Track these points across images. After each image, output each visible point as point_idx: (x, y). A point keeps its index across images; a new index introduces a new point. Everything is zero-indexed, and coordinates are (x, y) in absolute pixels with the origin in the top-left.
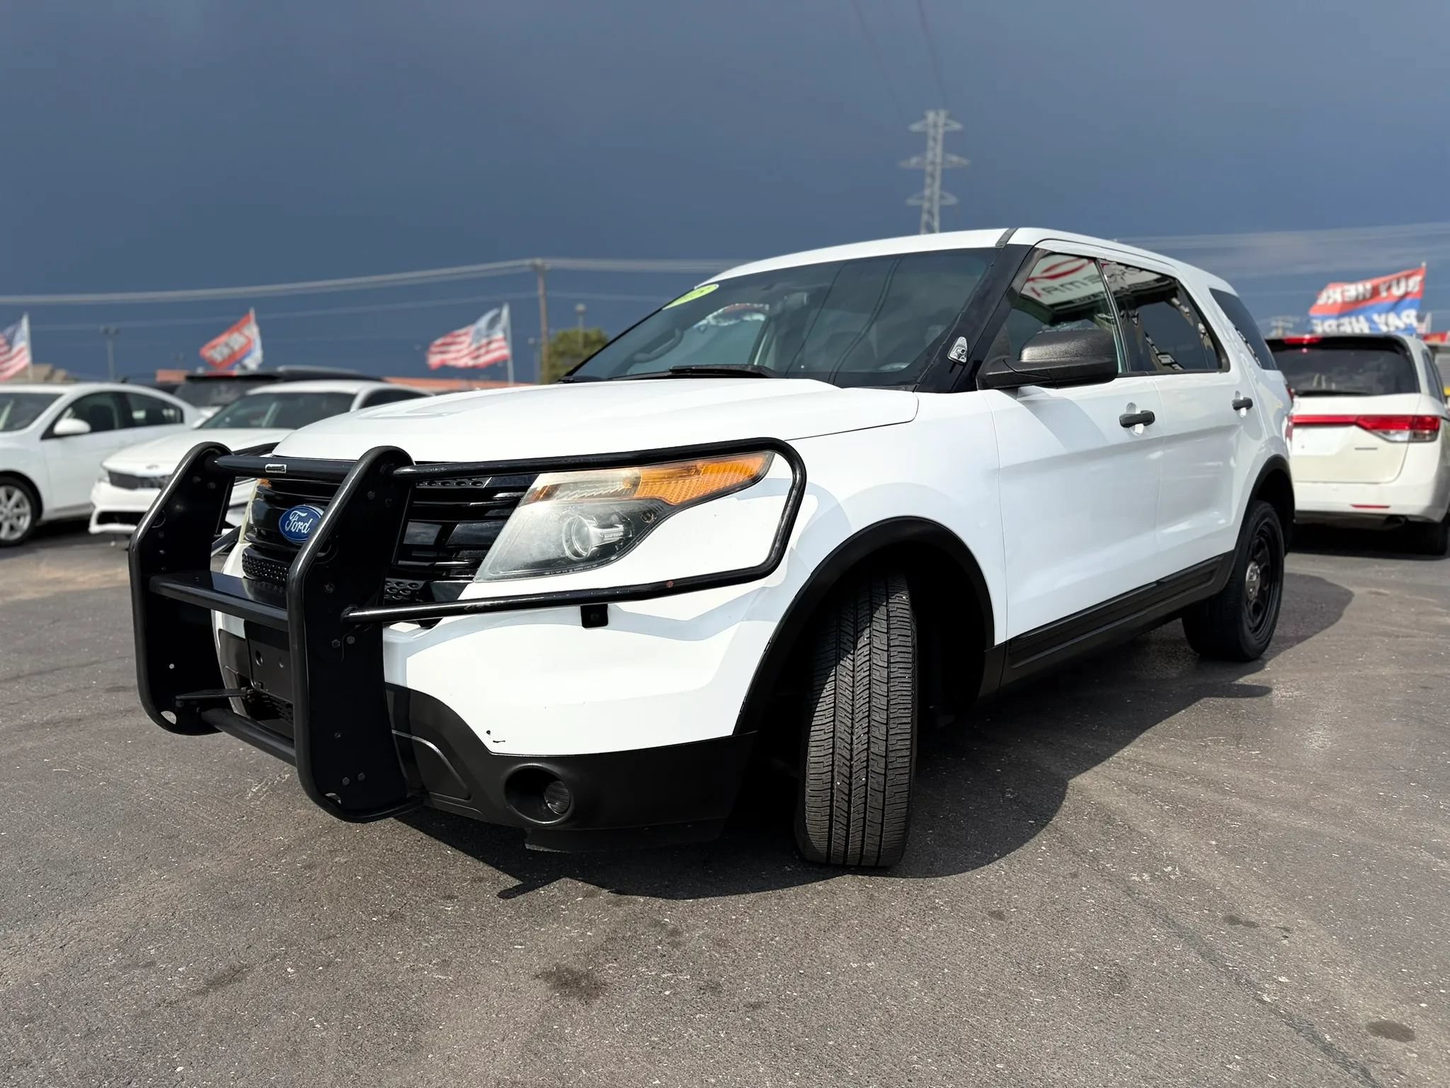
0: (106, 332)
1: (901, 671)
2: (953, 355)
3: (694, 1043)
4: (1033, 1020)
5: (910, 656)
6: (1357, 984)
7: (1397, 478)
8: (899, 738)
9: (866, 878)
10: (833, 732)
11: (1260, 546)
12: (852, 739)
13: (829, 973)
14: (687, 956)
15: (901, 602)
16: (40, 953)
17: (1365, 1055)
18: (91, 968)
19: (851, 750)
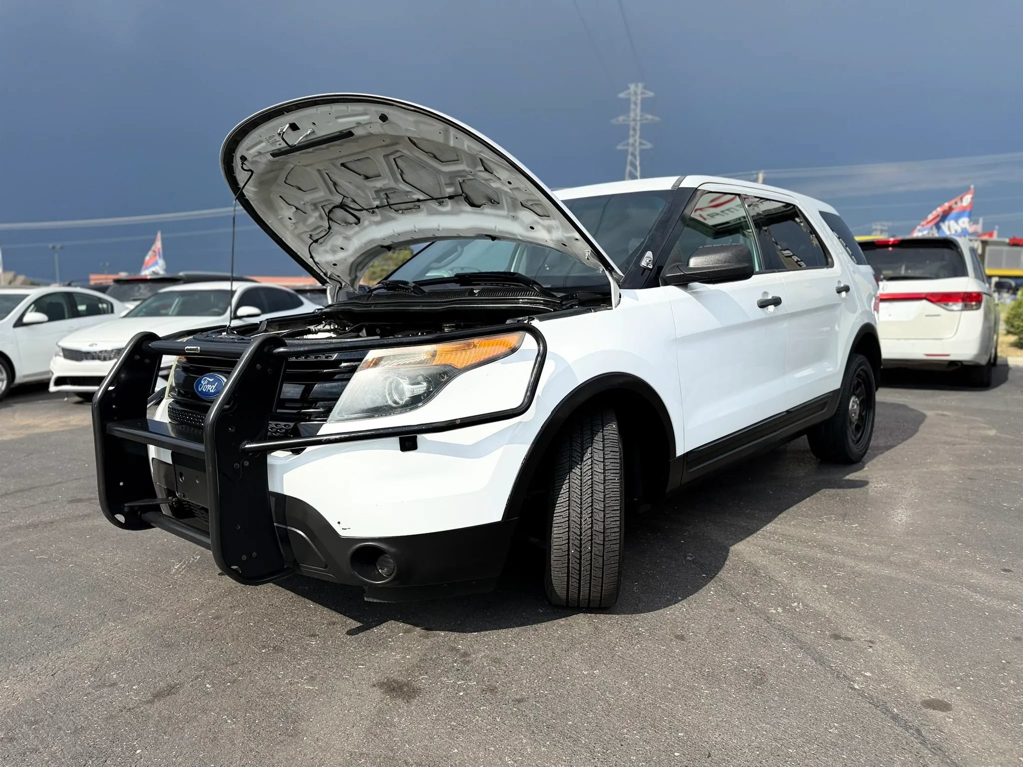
0: (54, 248)
1: (612, 475)
2: (643, 263)
3: (480, 725)
4: (703, 704)
5: (619, 465)
6: (916, 676)
7: (953, 336)
8: (612, 520)
9: (593, 615)
10: (569, 517)
11: (859, 384)
12: (581, 521)
13: (568, 678)
14: (474, 670)
15: (611, 430)
16: (38, 679)
17: (919, 721)
18: (74, 688)
19: (581, 529)
